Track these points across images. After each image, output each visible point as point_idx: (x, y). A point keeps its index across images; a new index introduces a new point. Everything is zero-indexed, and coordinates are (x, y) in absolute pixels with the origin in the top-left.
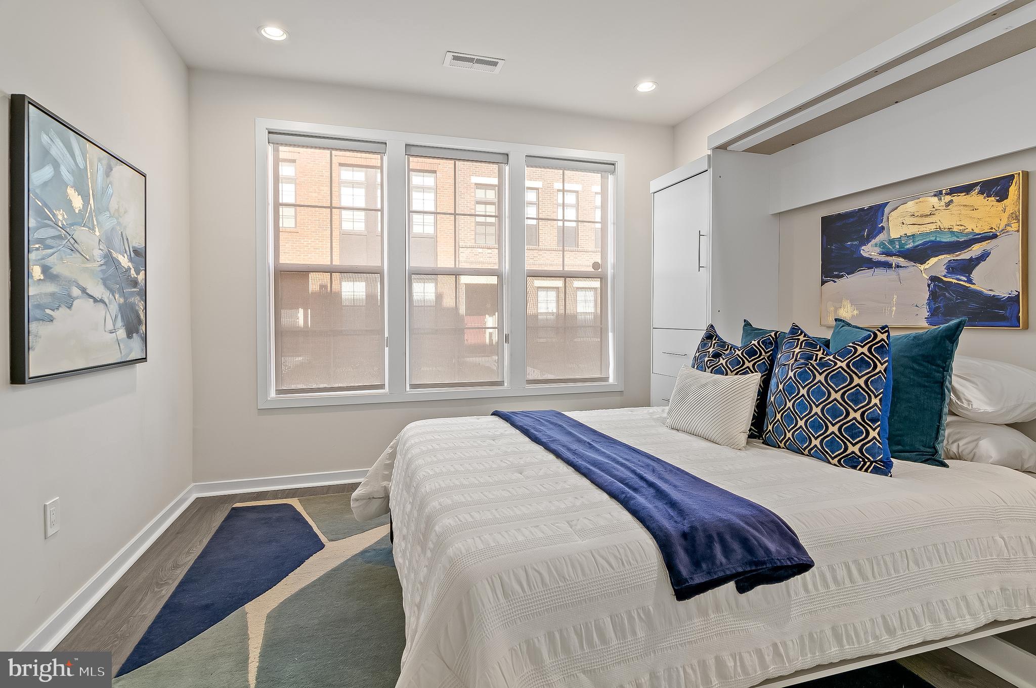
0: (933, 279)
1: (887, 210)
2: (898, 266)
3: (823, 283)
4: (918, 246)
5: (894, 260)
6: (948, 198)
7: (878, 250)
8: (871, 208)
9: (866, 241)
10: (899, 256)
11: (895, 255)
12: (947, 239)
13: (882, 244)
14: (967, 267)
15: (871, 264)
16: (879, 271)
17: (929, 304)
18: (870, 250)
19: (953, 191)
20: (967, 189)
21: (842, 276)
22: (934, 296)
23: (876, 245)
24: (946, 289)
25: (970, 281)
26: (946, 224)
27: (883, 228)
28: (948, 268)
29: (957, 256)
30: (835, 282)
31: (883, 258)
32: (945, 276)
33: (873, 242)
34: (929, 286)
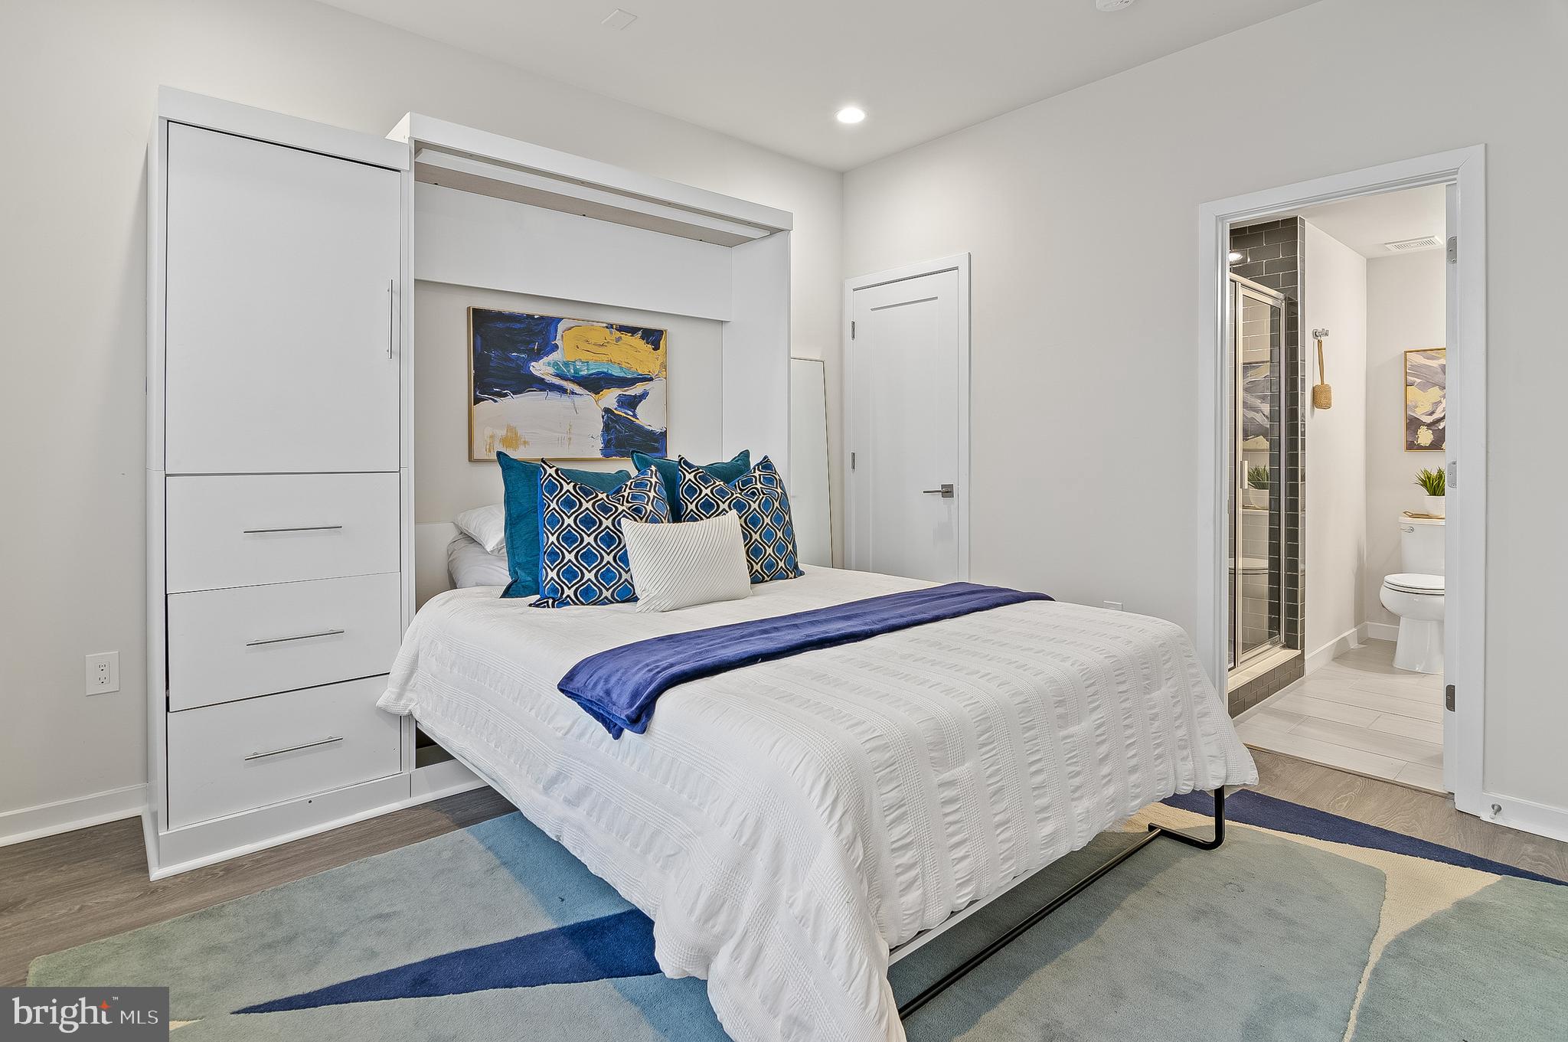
0: (607, 411)
1: (561, 327)
2: (573, 393)
3: (477, 401)
4: (592, 374)
5: (569, 386)
6: (618, 334)
7: (552, 370)
8: (542, 318)
9: (538, 355)
10: (574, 382)
11: (570, 380)
12: (616, 372)
13: (555, 364)
14: (632, 403)
15: (541, 385)
16: (554, 396)
17: (603, 435)
18: (540, 368)
19: (622, 329)
20: (633, 330)
21: (505, 395)
22: (607, 428)
23: (549, 364)
24: (616, 422)
25: (635, 416)
26: (616, 358)
27: (556, 347)
28: (618, 402)
29: (625, 391)
30: (496, 401)
31: (557, 381)
32: (616, 409)
33: (545, 359)
34: (603, 417)
